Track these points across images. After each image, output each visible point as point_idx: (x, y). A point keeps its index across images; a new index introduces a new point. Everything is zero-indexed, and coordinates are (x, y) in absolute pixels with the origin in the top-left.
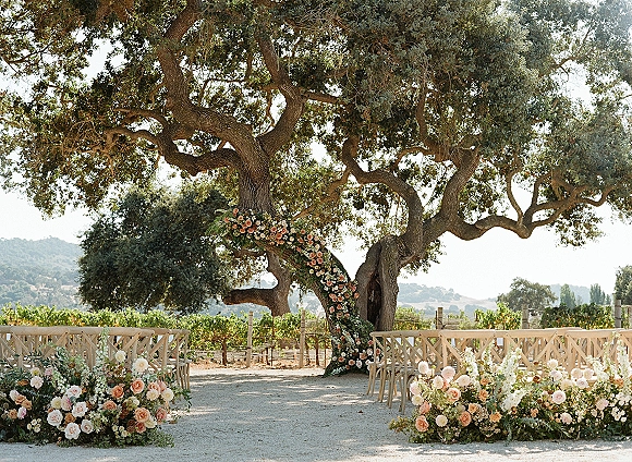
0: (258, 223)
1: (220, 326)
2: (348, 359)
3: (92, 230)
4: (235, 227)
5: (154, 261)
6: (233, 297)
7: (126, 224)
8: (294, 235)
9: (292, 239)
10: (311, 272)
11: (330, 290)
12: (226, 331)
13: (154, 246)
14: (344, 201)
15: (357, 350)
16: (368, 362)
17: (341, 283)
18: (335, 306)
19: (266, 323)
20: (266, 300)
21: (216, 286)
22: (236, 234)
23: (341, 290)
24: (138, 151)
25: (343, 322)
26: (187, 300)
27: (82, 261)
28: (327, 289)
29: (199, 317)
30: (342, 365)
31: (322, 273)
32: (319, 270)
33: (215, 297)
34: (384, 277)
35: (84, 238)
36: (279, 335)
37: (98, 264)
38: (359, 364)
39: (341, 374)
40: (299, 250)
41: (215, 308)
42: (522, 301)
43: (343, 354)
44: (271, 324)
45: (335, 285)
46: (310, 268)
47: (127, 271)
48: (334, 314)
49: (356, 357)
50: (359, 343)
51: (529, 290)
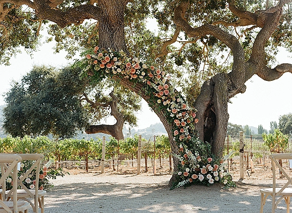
0: (115, 59)
1: (84, 146)
2: (191, 173)
3: (11, 91)
4: (95, 62)
5: (45, 109)
6: (92, 129)
7: (30, 89)
8: (145, 70)
9: (143, 74)
10: (159, 101)
11: (175, 117)
12: (88, 149)
13: (46, 100)
14: (168, 60)
15: (199, 166)
16: (209, 177)
17: (184, 111)
18: (179, 130)
19: (113, 144)
20: (110, 131)
21: (82, 123)
22: (97, 69)
23: (183, 117)
24: (25, 22)
25: (185, 143)
26: (65, 131)
27: (6, 110)
28: (172, 115)
29: (70, 140)
30: (186, 178)
31: (168, 102)
32: (165, 100)
33: (81, 130)
34: (219, 105)
35: (6, 96)
36: (121, 151)
37: (13, 111)
38: (201, 177)
39: (186, 186)
40: (149, 83)
41: (81, 136)
42: (229, 133)
43: (187, 170)
44: (115, 145)
45: (179, 112)
46: (157, 98)
47: (30, 115)
48: (178, 136)
49: (198, 172)
50: (200, 160)
51: (232, 127)
